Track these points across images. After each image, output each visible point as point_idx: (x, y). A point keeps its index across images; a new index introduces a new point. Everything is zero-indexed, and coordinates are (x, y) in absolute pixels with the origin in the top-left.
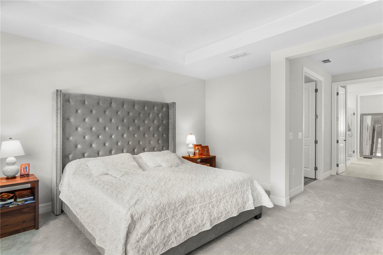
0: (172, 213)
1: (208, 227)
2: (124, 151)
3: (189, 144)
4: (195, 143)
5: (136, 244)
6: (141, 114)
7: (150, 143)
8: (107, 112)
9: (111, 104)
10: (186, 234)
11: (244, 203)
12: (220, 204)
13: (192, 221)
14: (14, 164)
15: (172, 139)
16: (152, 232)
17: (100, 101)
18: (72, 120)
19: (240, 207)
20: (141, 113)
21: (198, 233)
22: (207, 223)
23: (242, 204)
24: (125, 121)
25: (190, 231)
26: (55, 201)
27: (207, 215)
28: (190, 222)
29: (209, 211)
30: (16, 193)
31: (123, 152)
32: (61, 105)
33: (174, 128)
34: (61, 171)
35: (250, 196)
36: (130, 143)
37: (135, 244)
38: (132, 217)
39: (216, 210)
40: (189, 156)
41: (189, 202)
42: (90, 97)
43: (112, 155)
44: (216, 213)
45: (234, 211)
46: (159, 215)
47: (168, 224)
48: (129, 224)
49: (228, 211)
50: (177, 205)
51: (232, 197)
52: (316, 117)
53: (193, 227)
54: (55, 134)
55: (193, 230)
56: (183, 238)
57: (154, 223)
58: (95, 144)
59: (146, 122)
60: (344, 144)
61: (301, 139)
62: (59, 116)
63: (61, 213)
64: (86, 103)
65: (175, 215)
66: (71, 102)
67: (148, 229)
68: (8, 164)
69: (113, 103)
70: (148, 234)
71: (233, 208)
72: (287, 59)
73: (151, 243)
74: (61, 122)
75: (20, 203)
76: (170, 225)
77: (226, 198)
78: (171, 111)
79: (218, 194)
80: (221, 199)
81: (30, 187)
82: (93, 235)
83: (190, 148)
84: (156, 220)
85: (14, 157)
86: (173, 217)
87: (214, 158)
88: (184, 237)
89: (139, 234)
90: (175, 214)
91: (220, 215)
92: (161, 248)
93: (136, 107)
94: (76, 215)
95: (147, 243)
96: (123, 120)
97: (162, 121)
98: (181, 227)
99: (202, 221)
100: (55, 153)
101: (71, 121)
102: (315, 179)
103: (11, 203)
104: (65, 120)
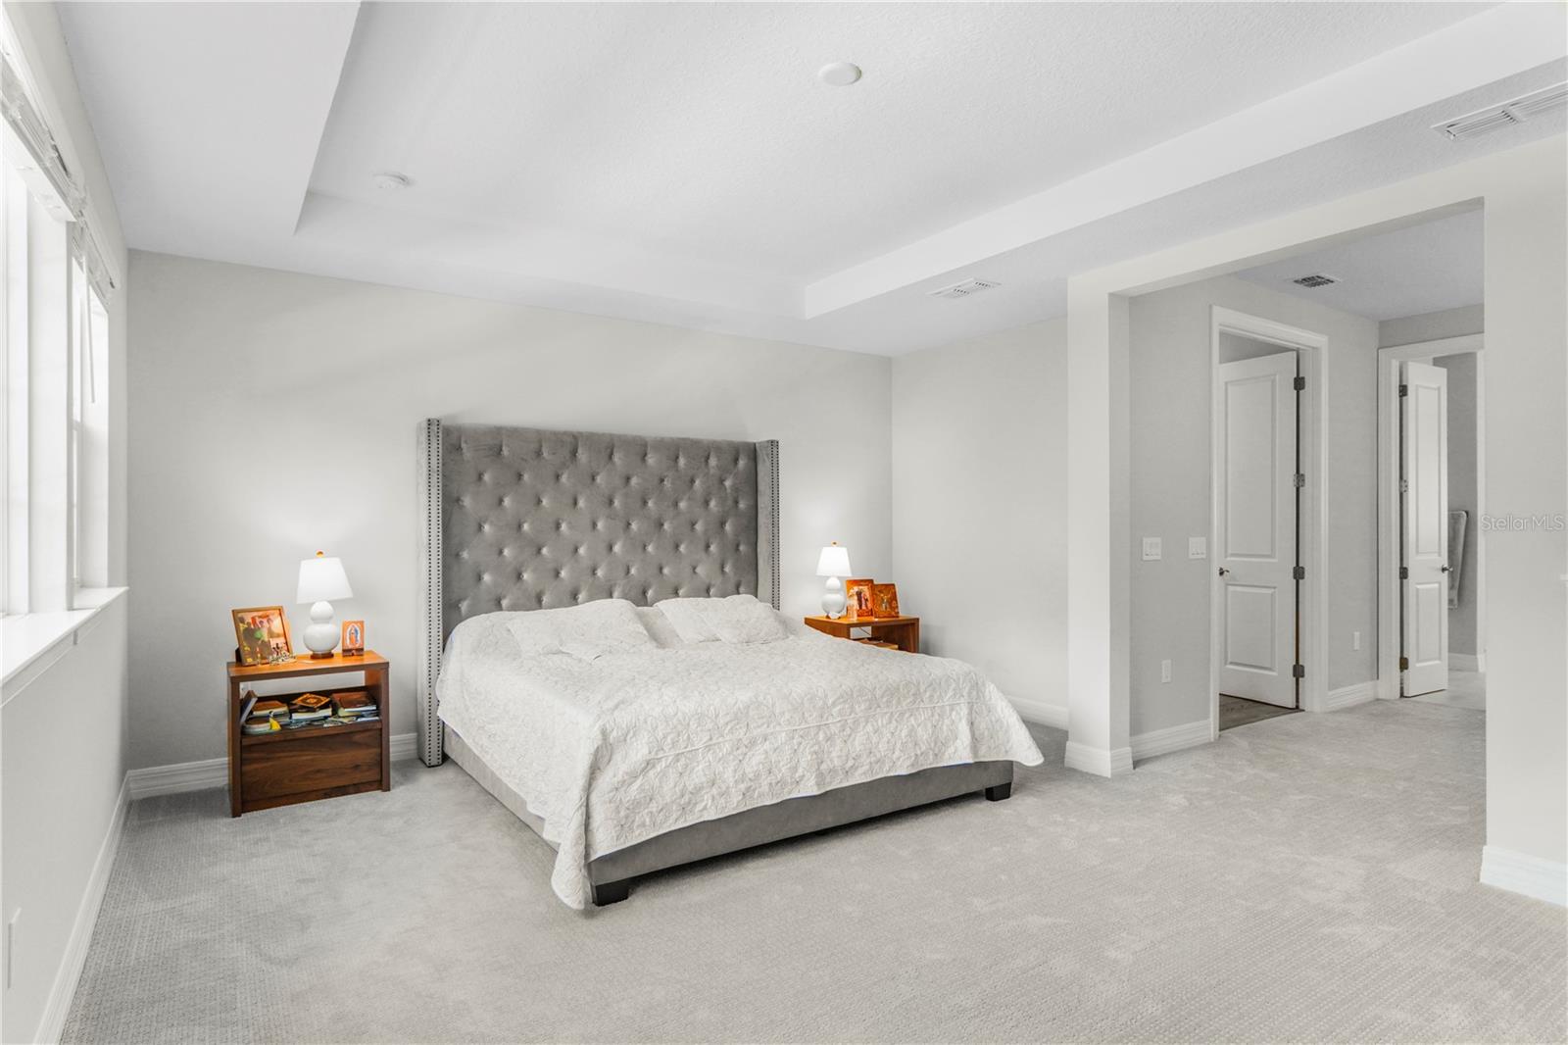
0: (708, 737)
1: (810, 788)
2: (616, 594)
3: (828, 577)
4: (849, 575)
5: (611, 794)
6: (666, 480)
7: (695, 572)
8: (564, 479)
9: (574, 453)
10: (744, 794)
11: (939, 744)
12: (853, 736)
13: (761, 766)
14: (327, 619)
15: (766, 558)
16: (651, 773)
17: (544, 444)
18: (467, 501)
19: (922, 754)
20: (665, 477)
21: (780, 800)
22: (809, 779)
23: (932, 745)
24: (617, 503)
25: (754, 790)
26: (427, 727)
27: (809, 758)
28: (755, 769)
29: (816, 748)
30: (335, 695)
31: (611, 596)
32: (440, 461)
33: (775, 524)
34: (441, 645)
35: (963, 728)
36: (633, 571)
37: (609, 793)
38: (604, 733)
39: (837, 748)
40: (828, 617)
41: (756, 717)
42: (515, 433)
43: (577, 604)
44: (839, 757)
45: (898, 759)
46: (672, 739)
47: (695, 764)
48: (596, 746)
49: (878, 756)
50: (721, 722)
51: (896, 720)
52: (1298, 483)
53: (765, 782)
54: (426, 541)
55: (765, 788)
56: (733, 806)
57: (656, 754)
58: (529, 571)
59: (682, 505)
60: (1440, 583)
61: (1202, 559)
62: (434, 491)
63: (440, 761)
64: (505, 451)
65: (715, 745)
66: (464, 451)
67: (643, 766)
68: (317, 620)
69: (580, 451)
70: (641, 777)
71: (897, 753)
72: (1114, 297)
73: (648, 799)
74: (440, 507)
75: (345, 721)
76: (700, 767)
77: (877, 721)
78: (763, 469)
79: (847, 706)
80: (856, 722)
81: (364, 685)
82: (522, 794)
83: (832, 590)
84: (663, 749)
85: (330, 602)
86: (708, 748)
87: (912, 625)
88: (738, 802)
89: (621, 773)
90: (714, 741)
91: (850, 763)
92: (675, 816)
93: (651, 460)
94: (480, 756)
95: (637, 797)
96: (611, 502)
97: (736, 502)
98: (729, 776)
99: (795, 769)
100: (424, 595)
101: (465, 504)
102: (1297, 709)
103: (326, 718)
104: (450, 503)
